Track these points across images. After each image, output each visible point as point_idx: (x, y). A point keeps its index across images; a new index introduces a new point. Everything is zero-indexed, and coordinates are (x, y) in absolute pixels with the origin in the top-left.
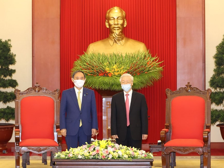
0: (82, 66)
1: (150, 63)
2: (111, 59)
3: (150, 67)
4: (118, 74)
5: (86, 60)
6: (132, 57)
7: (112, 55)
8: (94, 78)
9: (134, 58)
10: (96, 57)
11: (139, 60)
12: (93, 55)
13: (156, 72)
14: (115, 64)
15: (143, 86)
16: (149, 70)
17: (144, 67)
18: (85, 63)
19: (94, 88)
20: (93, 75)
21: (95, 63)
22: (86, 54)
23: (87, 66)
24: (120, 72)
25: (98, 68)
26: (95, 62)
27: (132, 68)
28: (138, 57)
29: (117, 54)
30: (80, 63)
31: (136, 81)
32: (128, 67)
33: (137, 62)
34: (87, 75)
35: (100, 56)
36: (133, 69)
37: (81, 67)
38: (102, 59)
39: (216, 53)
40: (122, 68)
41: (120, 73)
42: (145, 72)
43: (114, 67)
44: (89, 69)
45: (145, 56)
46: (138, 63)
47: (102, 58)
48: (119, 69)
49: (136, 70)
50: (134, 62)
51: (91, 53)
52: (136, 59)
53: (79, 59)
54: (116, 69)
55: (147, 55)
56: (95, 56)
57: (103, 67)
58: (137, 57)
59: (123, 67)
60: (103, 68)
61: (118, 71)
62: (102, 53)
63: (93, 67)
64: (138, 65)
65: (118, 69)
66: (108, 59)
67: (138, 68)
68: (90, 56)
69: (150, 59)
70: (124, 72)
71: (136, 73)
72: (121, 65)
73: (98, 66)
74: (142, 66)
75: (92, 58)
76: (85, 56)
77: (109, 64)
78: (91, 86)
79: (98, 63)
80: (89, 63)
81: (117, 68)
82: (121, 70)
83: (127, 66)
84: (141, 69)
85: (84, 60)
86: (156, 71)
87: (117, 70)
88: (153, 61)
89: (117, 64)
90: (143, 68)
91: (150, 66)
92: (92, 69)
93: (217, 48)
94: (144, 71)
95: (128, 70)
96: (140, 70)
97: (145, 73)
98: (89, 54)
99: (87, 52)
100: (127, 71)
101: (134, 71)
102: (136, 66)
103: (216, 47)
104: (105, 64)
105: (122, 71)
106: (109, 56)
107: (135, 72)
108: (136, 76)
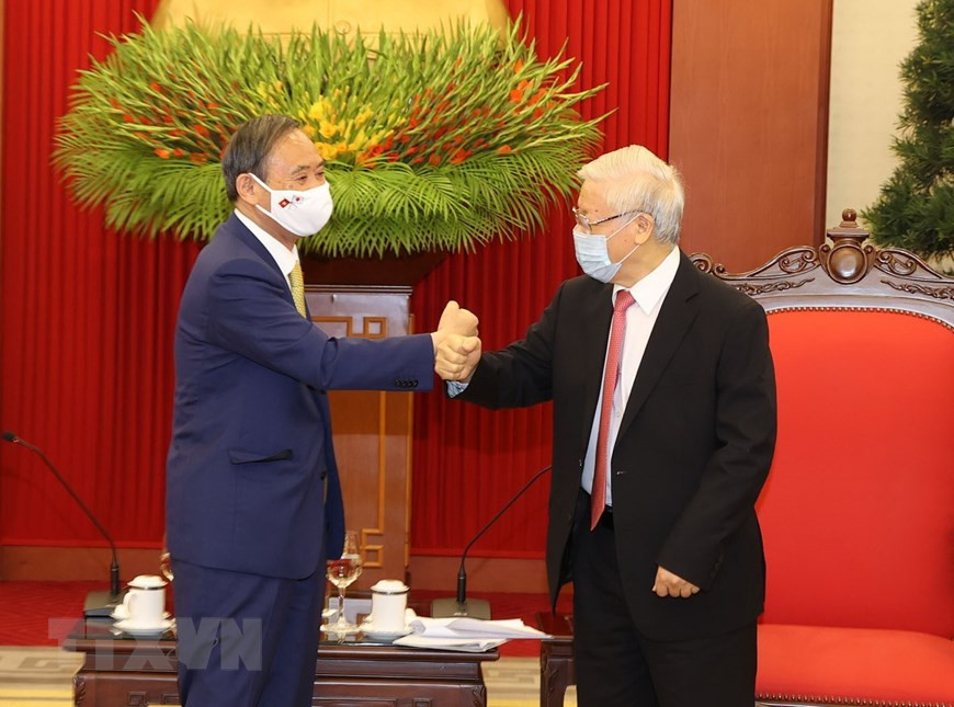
0: (120, 98)
1: (529, 90)
2: (298, 63)
3: (528, 120)
4: (339, 156)
5: (146, 62)
6: (422, 59)
7: (303, 38)
8: (191, 172)
9: (434, 59)
10: (210, 48)
11: (463, 75)
12: (194, 36)
13: (562, 150)
14: (322, 92)
15: (486, 229)
16: (522, 137)
17: (494, 115)
18: (141, 85)
19: (191, 233)
20: (185, 153)
21: (200, 85)
22: (148, 29)
23: (154, 98)
24: (351, 140)
25: (218, 113)
26: (201, 75)
27: (424, 118)
28: (455, 58)
29: (332, 36)
30: (111, 83)
31: (446, 199)
32: (399, 113)
33: (450, 88)
34: (150, 153)
35: (236, 43)
36: (427, 123)
37: (116, 104)
38: (244, 63)
39: (917, 44)
40: (362, 117)
41: (353, 147)
42: (496, 146)
43: (318, 109)
44: (162, 120)
45: (498, 54)
46: (461, 89)
47: (242, 55)
48: (342, 123)
49: (444, 130)
50: (437, 82)
51: (180, 23)
52: (448, 67)
53: (111, 59)
54: (324, 124)
55: (509, 48)
56: (202, 46)
57: (251, 106)
58: (454, 54)
59: (367, 112)
60: (251, 115)
61: (336, 138)
62: (243, 31)
63: (191, 107)
64: (458, 100)
65: (337, 124)
66: (279, 65)
67: (461, 121)
68: (174, 41)
69: (530, 70)
70: (374, 141)
71: (445, 149)
72: (354, 98)
73: (219, 103)
74: (481, 106)
75: (183, 54)
76: (142, 44)
77: (284, 94)
78: (174, 219)
79: (216, 85)
80: (165, 81)
81: (329, 118)
82: (354, 132)
83: (394, 105)
84: (472, 128)
85: (139, 68)
86: (563, 143)
87: (333, 129)
88: (546, 84)
89: (334, 93)
90: (488, 125)
91: (528, 110)
92: (184, 121)
93: (924, 19)
94: (491, 143)
95: (397, 129)
96: (468, 131)
97: (500, 151)
98: (169, 29)
99: (157, 18)
100: (390, 139)
101: (435, 138)
102: (447, 106)
103: (919, 9)
104: (261, 90)
105: (361, 137)
106: (286, 45)
107: (438, 143)
108: (447, 169)
